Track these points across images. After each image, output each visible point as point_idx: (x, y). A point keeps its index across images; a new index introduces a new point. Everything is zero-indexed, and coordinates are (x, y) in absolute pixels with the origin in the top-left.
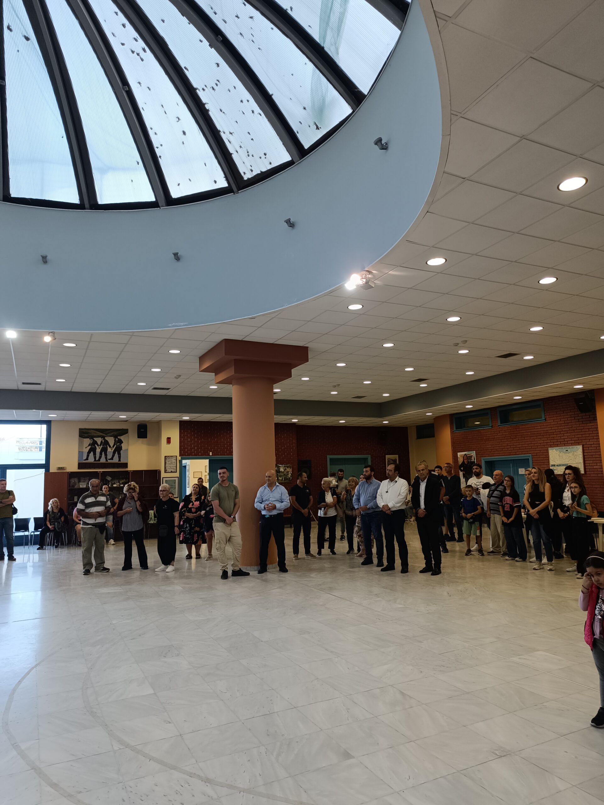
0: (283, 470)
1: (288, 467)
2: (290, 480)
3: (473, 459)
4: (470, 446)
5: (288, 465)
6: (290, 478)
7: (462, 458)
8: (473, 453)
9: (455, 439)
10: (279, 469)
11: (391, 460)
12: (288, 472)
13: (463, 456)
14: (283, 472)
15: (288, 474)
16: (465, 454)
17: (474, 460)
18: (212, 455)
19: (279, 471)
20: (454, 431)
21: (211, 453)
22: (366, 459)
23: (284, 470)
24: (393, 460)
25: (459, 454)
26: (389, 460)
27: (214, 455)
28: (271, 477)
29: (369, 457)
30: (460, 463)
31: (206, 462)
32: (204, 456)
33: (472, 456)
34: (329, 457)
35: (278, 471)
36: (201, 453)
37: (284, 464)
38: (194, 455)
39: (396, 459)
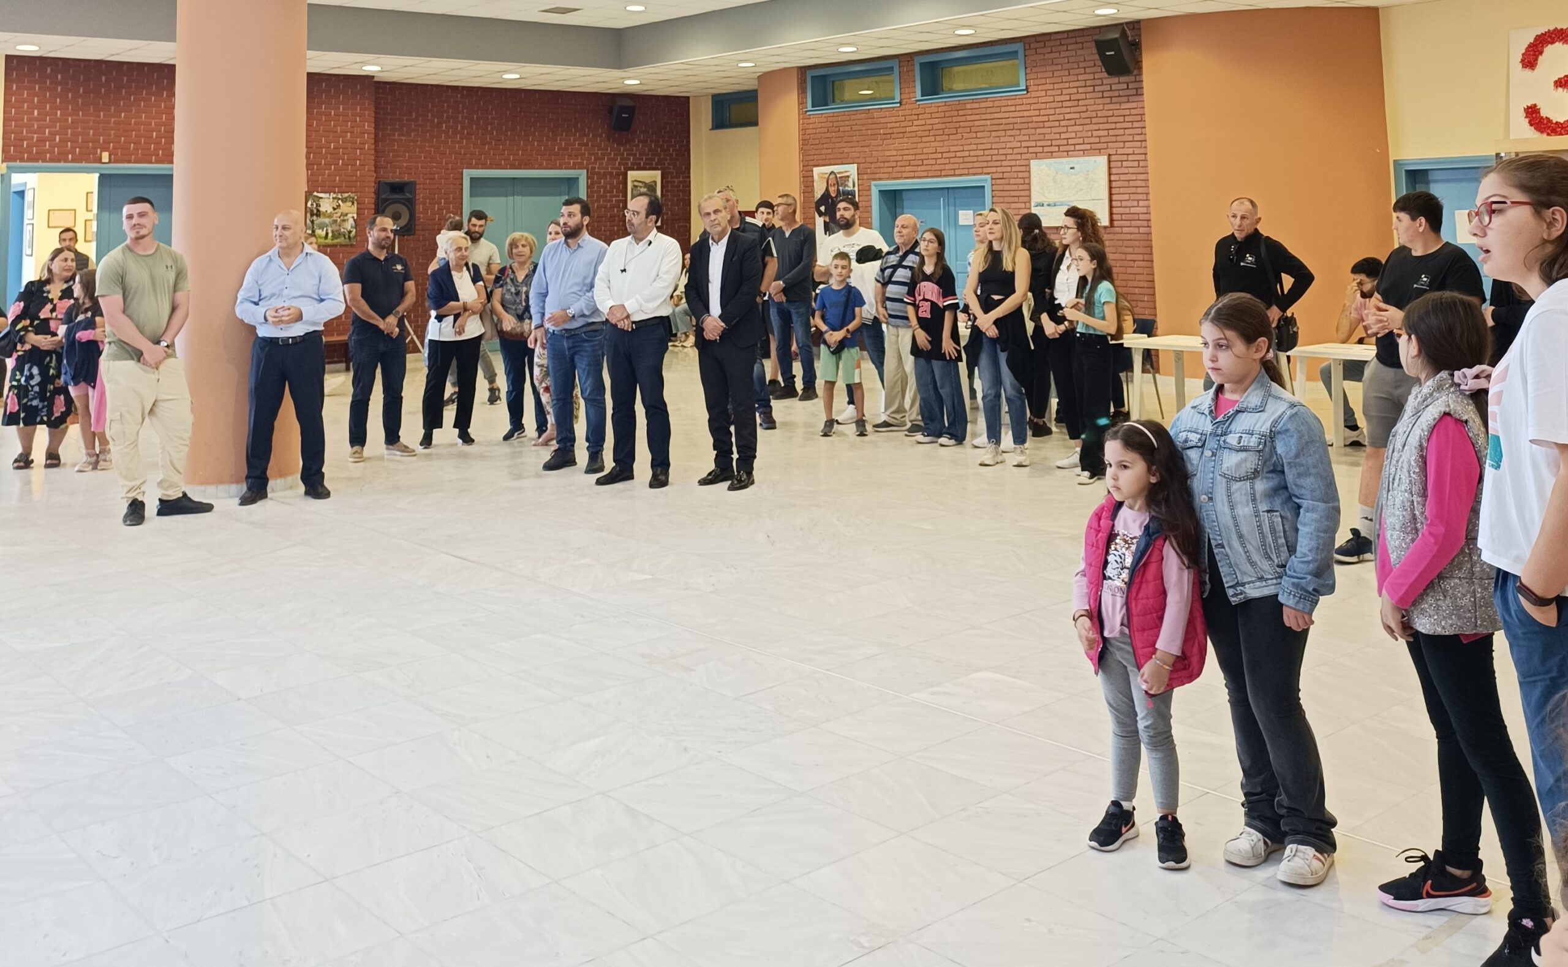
0: (330, 210)
1: (344, 200)
2: (349, 237)
3: (850, 184)
4: (846, 150)
5: (346, 195)
6: (350, 232)
7: (825, 181)
8: (852, 170)
9: (808, 132)
10: (318, 205)
11: (640, 184)
12: (346, 215)
13: (827, 176)
14: (330, 216)
15: (344, 221)
16: (832, 172)
17: (854, 186)
18: (110, 162)
19: (318, 211)
20: (806, 111)
21: (105, 157)
22: (572, 182)
23: (334, 209)
24: (646, 185)
25: (817, 171)
26: (636, 184)
27: (116, 162)
28: (289, 229)
29: (582, 175)
30: (819, 193)
31: (90, 181)
32: (84, 165)
33: (848, 177)
34: (468, 174)
35: (315, 211)
36: (73, 154)
37: (334, 193)
38: (52, 160)
39: (655, 182)
